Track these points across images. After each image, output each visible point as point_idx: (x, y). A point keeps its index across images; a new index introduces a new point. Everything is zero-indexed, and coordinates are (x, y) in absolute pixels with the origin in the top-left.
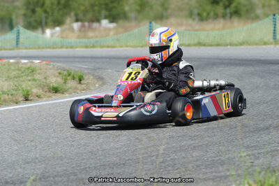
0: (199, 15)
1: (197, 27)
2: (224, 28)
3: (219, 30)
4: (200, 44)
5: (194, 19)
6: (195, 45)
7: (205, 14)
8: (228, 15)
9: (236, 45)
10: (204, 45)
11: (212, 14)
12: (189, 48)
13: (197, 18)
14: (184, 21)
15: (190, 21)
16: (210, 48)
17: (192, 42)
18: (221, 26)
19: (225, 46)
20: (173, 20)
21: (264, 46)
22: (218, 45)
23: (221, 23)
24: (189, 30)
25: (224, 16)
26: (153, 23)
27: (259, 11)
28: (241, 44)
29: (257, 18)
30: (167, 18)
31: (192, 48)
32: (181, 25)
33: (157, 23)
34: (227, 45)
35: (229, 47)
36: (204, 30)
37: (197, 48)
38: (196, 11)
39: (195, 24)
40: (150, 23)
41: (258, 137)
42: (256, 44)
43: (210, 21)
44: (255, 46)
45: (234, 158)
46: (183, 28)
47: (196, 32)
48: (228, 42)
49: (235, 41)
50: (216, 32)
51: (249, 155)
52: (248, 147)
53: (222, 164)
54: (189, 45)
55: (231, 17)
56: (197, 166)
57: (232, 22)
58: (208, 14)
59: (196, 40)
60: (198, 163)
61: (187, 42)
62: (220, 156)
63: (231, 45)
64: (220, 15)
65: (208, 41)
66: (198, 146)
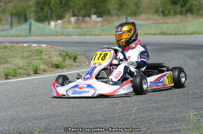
0: (163, 12)
1: (161, 21)
2: (181, 22)
3: (177, 23)
4: (162, 33)
5: (159, 15)
6: (159, 34)
7: (167, 12)
8: (184, 12)
9: (190, 34)
10: (166, 34)
11: (172, 11)
12: (155, 36)
13: (161, 14)
14: (152, 17)
15: (156, 16)
16: (170, 36)
17: (157, 32)
18: (179, 20)
19: (180, 35)
20: (143, 16)
22: (176, 34)
23: (178, 18)
24: (155, 23)
25: (181, 13)
26: (129, 18)
28: (193, 34)
30: (139, 14)
31: (158, 36)
32: (149, 19)
33: (131, 18)
34: (182, 34)
35: (184, 35)
36: (167, 23)
37: (160, 36)
38: (160, 10)
39: (160, 19)
40: (127, 18)
43: (171, 16)
45: (186, 116)
46: (151, 22)
47: (160, 25)
48: (183, 32)
49: (188, 31)
50: (174, 25)
51: (196, 115)
52: (196, 109)
53: (177, 121)
54: (155, 34)
55: (186, 14)
56: (159, 123)
57: (187, 18)
58: (169, 12)
59: (160, 31)
60: (160, 120)
61: (153, 32)
62: (176, 115)
63: (185, 34)
64: (178, 12)
65: (169, 31)
66: (160, 108)
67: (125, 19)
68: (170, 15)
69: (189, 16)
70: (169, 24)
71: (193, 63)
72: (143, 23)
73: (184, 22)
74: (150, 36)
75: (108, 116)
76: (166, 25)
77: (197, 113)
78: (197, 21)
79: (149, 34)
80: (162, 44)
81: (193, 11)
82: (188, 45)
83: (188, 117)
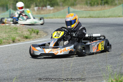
0: (90, 3)
1: (89, 9)
2: (101, 10)
3: (99, 10)
4: (90, 17)
5: (88, 5)
6: (88, 17)
7: (93, 3)
8: (103, 4)
9: (106, 17)
10: (92, 17)
11: (96, 3)
13: (89, 5)
14: (84, 6)
15: (86, 6)
16: (95, 18)
17: (87, 16)
18: (100, 8)
20: (78, 6)
21: (119, 18)
22: (98, 17)
23: (100, 7)
24: (86, 11)
26: (70, 7)
27: (117, 2)
28: (108, 17)
29: (116, 5)
30: (76, 5)
31: (87, 18)
32: (82, 8)
33: (71, 7)
34: (102, 17)
36: (92, 10)
37: (89, 18)
38: (89, 2)
40: (69, 8)
41: (116, 59)
42: (115, 17)
43: (95, 6)
44: (115, 18)
45: (105, 68)
46: (83, 9)
47: (89, 12)
48: (103, 16)
49: (106, 16)
50: (98, 12)
51: (111, 67)
52: (111, 63)
53: (100, 71)
54: (86, 17)
55: (104, 5)
56: (89, 72)
57: (105, 7)
58: (94, 3)
59: (89, 15)
60: (89, 70)
61: (85, 16)
62: (99, 67)
63: (104, 17)
64: (100, 3)
65: (94, 16)
66: (89, 63)
67: (67, 8)
68: (95, 5)
69: (106, 6)
70: (94, 11)
71: (109, 35)
72: (78, 10)
73: (103, 10)
74: (83, 18)
75: (58, 68)
76: (92, 12)
77: (112, 66)
78: (111, 9)
79: (82, 17)
80: (91, 24)
81: (109, 3)
82: (106, 24)
83: (106, 68)
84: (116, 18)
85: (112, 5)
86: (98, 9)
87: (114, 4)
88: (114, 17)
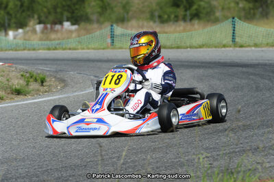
0: (160, 17)
1: (158, 30)
2: (184, 31)
3: (179, 32)
5: (155, 22)
7: (166, 16)
8: (189, 18)
9: (196, 48)
11: (173, 16)
13: (157, 19)
14: (145, 24)
15: (151, 23)
16: (170, 50)
18: (181, 28)
19: (184, 48)
20: (134, 23)
21: (223, 49)
22: (178, 48)
23: (181, 25)
25: (184, 19)
26: (115, 25)
27: (218, 14)
28: (200, 47)
29: (216, 21)
30: (128, 20)
33: (118, 26)
34: (187, 48)
35: (189, 49)
36: (166, 33)
38: (157, 14)
39: (156, 26)
40: (112, 26)
41: (217, 139)
42: (216, 47)
43: (171, 23)
44: (214, 49)
45: (194, 160)
48: (188, 44)
49: (194, 44)
50: (177, 35)
51: (207, 157)
52: (207, 149)
53: (181, 166)
55: (191, 20)
57: (193, 25)
58: (169, 17)
60: (159, 164)
62: (180, 157)
63: (191, 47)
64: (181, 17)
65: (168, 44)
66: (158, 148)
67: (109, 28)
68: (170, 20)
69: (196, 22)
70: (169, 33)
73: (189, 31)
75: (89, 160)
76: (164, 35)
77: (208, 155)
78: (206, 30)
81: (201, 15)
82: (195, 62)
83: (196, 160)
84: (217, 49)
85: (208, 21)
86: (178, 29)
87: (212, 17)
88: (212, 48)
